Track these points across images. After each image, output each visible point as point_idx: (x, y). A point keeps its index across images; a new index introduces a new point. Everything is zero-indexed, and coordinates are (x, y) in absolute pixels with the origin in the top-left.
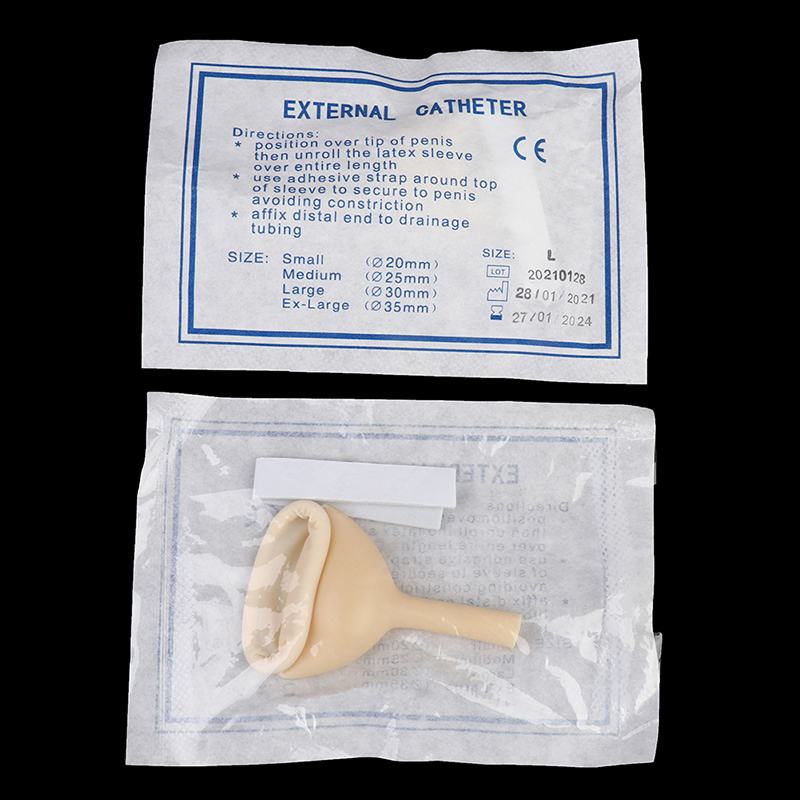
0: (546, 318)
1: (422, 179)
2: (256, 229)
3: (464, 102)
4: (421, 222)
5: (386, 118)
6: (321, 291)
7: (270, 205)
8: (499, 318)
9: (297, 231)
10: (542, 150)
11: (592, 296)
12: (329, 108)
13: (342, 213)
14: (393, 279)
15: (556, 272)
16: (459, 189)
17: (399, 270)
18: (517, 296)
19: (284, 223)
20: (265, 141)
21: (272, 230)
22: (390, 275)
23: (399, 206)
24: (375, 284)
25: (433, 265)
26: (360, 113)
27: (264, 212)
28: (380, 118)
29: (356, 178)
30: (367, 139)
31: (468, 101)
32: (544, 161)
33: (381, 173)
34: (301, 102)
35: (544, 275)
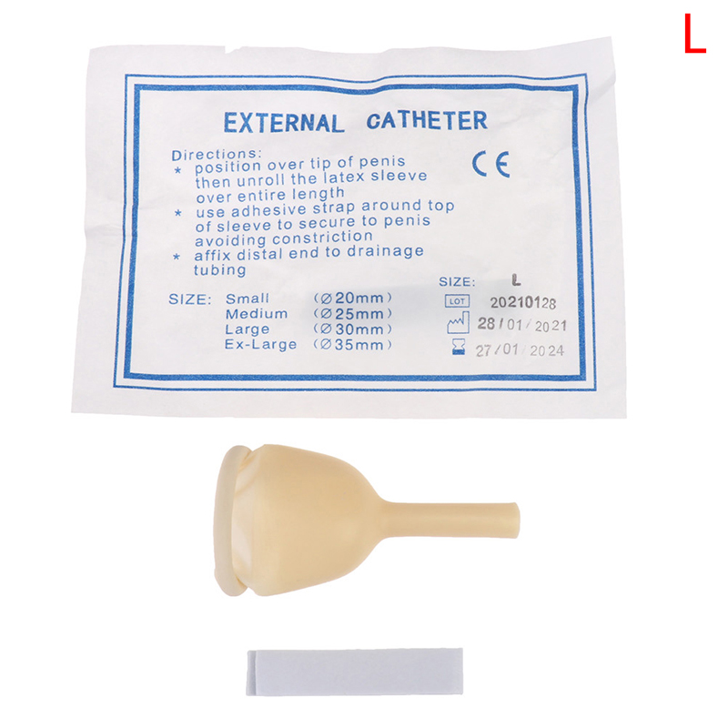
0: (513, 349)
1: (371, 206)
2: (199, 271)
3: (419, 115)
4: (370, 252)
5: (334, 130)
6: (265, 329)
7: (213, 247)
8: (461, 352)
9: (241, 271)
10: (505, 164)
11: (564, 322)
12: (273, 119)
13: (287, 249)
14: (344, 316)
15: (521, 298)
16: (413, 213)
17: (350, 306)
18: (480, 327)
19: (227, 264)
20: (205, 161)
21: (215, 271)
22: (340, 312)
23: (346, 237)
24: (325, 321)
25: (386, 298)
26: (306, 126)
27: (207, 254)
28: (328, 130)
29: (301, 210)
30: (312, 161)
31: (423, 113)
32: (508, 176)
33: (328, 202)
34: (242, 114)
35: (508, 302)
